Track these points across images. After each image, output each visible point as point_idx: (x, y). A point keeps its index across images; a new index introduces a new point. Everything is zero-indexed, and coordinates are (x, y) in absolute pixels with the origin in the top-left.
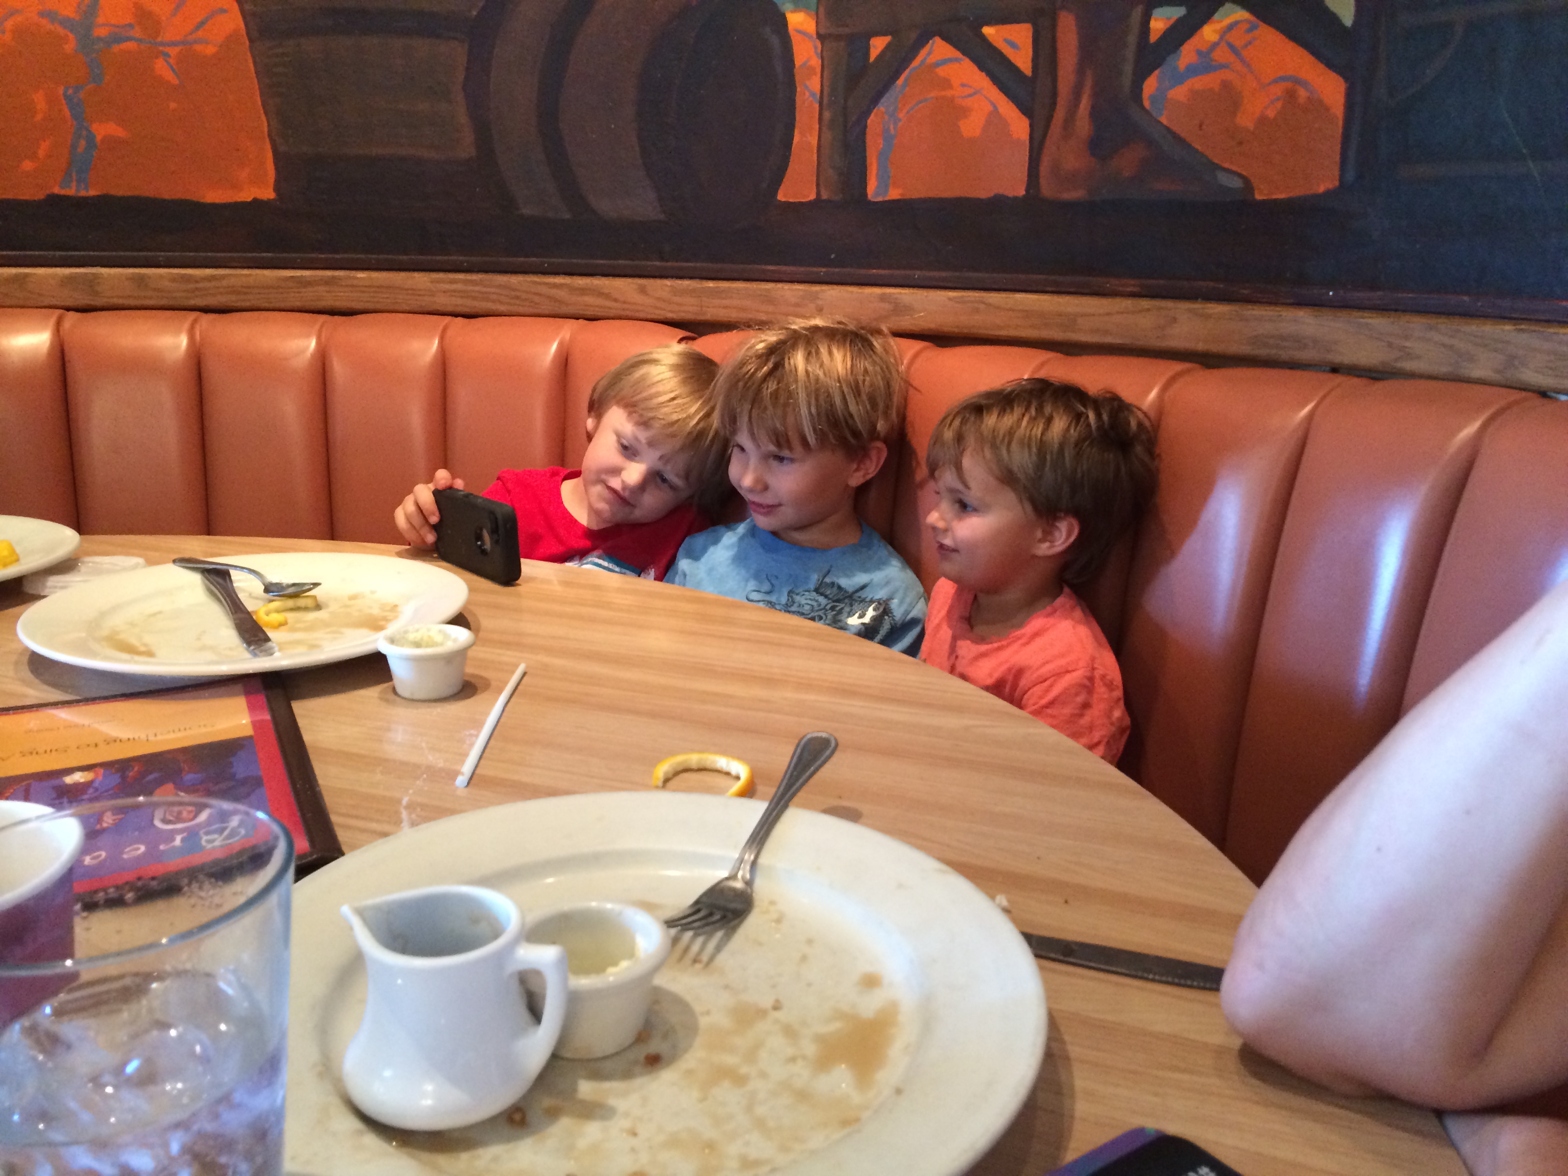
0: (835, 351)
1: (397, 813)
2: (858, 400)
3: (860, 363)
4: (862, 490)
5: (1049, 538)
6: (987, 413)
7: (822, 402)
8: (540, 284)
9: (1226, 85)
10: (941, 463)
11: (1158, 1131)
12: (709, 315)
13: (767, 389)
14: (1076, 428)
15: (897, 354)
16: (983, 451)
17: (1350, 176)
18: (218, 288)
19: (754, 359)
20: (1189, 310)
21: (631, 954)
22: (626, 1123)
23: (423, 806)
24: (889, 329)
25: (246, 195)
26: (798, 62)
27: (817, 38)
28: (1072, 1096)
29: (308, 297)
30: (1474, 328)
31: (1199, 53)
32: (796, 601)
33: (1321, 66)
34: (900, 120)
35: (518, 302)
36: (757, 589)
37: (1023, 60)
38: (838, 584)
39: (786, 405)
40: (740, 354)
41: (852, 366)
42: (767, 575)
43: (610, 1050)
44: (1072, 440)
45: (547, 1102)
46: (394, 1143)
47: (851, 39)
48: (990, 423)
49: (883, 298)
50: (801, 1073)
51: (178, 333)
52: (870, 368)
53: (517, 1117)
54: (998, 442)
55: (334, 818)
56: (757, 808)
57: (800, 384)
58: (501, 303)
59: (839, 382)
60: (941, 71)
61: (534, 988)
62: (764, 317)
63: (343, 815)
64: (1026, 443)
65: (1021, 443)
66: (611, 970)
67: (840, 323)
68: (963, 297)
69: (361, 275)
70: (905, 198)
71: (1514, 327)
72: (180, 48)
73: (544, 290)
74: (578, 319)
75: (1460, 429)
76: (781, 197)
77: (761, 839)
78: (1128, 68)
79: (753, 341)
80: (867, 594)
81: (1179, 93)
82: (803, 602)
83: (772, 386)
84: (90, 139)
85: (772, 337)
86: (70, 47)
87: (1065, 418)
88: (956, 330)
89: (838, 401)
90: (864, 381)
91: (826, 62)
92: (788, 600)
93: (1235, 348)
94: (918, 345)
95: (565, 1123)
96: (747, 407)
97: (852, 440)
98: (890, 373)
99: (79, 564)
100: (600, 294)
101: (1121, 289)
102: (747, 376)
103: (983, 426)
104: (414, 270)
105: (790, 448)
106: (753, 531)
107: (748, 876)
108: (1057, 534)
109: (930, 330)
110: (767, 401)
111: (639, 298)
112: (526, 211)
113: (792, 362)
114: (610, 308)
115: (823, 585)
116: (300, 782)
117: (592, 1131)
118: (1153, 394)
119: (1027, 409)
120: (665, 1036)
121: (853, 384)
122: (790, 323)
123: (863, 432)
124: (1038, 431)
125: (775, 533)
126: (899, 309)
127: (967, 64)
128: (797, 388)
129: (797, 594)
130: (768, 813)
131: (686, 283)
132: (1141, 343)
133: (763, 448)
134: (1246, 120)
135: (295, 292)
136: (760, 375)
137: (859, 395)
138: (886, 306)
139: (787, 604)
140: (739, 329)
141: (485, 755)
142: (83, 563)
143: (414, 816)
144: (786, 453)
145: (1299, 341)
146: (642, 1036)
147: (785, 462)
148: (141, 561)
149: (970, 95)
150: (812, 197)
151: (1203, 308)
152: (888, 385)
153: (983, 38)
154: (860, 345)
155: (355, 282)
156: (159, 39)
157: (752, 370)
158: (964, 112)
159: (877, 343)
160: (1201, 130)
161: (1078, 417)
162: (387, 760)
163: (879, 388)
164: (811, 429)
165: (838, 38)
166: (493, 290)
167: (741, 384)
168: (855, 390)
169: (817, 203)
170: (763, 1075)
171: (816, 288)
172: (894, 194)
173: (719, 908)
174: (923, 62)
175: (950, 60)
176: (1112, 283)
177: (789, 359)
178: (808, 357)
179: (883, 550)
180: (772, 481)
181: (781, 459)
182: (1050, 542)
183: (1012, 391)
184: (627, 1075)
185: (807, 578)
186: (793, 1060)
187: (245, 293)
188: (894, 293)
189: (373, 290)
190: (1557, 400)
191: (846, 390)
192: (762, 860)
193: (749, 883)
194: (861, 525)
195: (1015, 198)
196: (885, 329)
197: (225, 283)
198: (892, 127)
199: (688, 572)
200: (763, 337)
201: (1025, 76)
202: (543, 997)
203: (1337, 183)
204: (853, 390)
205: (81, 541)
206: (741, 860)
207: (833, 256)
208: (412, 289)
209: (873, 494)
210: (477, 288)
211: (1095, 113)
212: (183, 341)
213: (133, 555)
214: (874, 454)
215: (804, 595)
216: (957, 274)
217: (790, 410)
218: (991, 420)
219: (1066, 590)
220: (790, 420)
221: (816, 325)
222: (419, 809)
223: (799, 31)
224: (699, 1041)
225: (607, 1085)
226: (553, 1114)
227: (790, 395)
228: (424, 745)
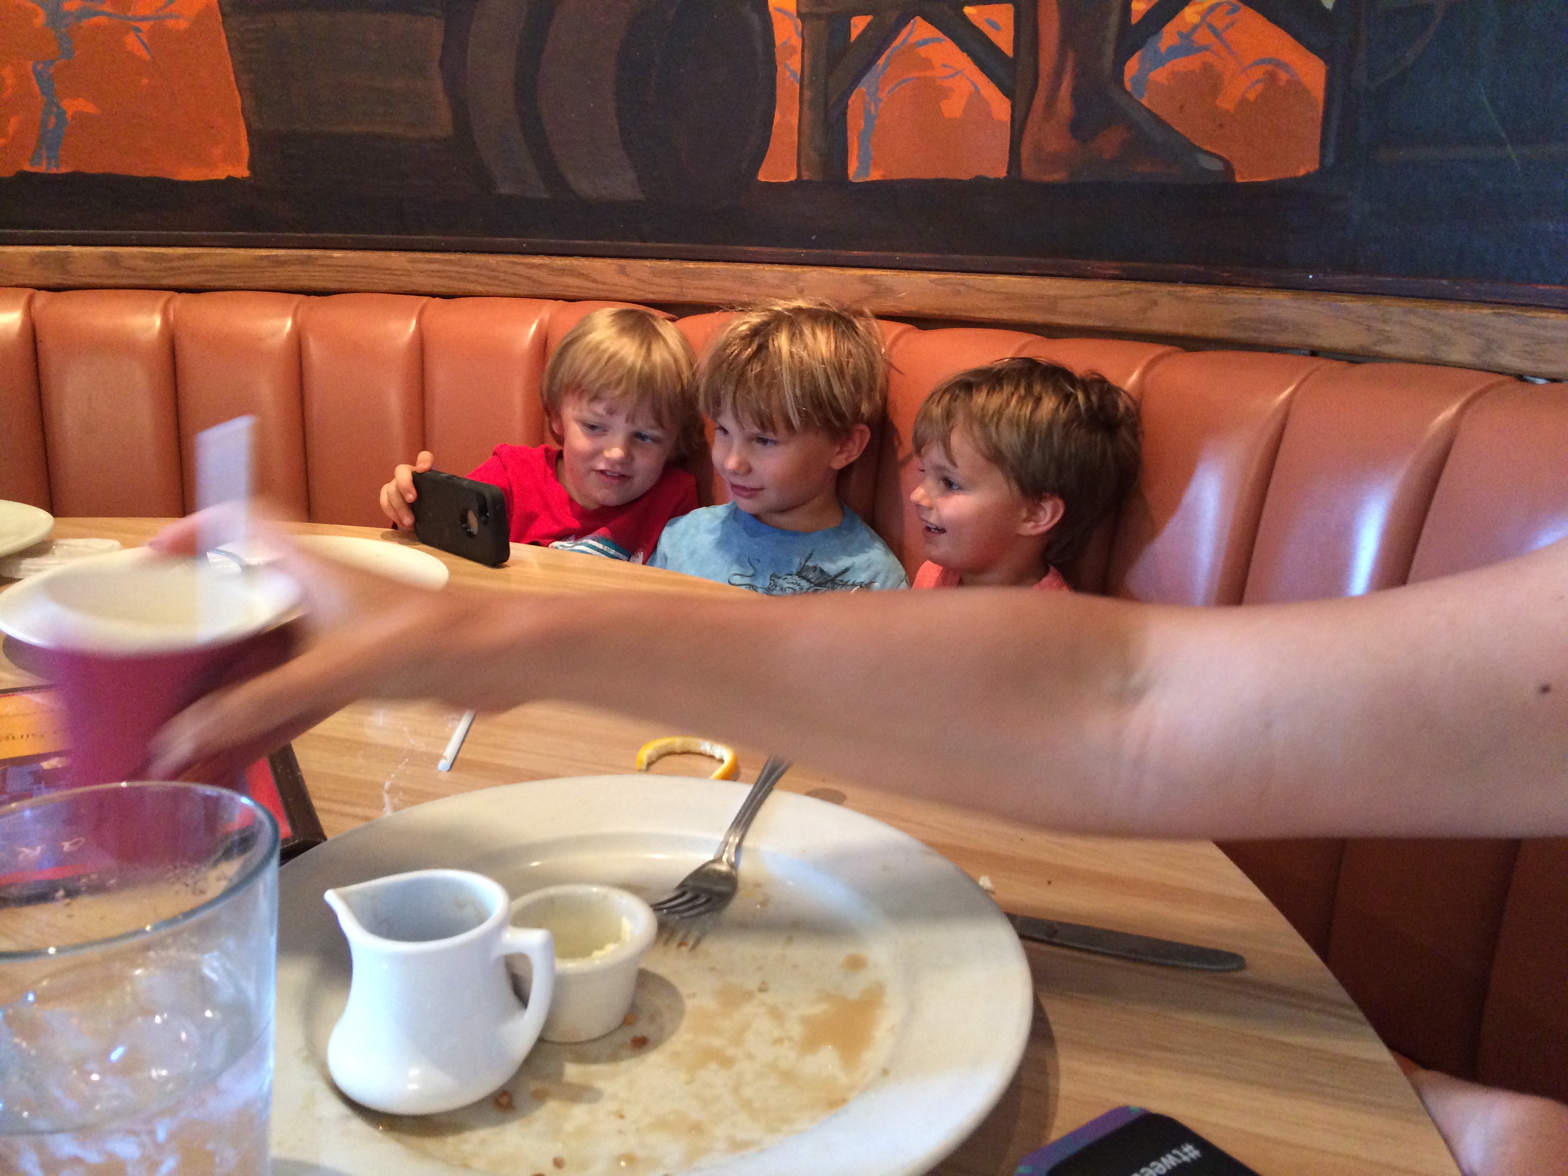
0: (819, 332)
1: (380, 798)
2: (843, 382)
3: (844, 344)
4: (844, 474)
5: (1034, 517)
6: (977, 390)
7: (806, 384)
8: (519, 264)
9: (1207, 68)
10: (928, 441)
11: (1141, 1109)
12: (690, 297)
13: (752, 370)
14: (1064, 409)
15: (880, 337)
16: (971, 429)
17: (1330, 160)
18: (192, 267)
19: (738, 340)
20: (1169, 294)
21: (617, 938)
22: (613, 1106)
23: (405, 791)
24: (872, 312)
25: (220, 174)
26: (778, 42)
27: (797, 16)
28: (1057, 1077)
29: (282, 276)
30: (1451, 311)
31: (1181, 34)
32: (778, 585)
33: (1302, 49)
34: (881, 101)
35: (497, 282)
36: (740, 573)
37: (1004, 41)
38: (820, 568)
39: (770, 386)
40: (723, 337)
41: (836, 347)
42: (749, 559)
43: (596, 1032)
44: (1061, 421)
45: (534, 1085)
46: (381, 1127)
47: (830, 17)
48: (979, 400)
49: (864, 280)
50: (787, 1055)
51: (152, 312)
52: (854, 351)
53: (504, 1100)
54: (987, 420)
55: (316, 803)
56: (741, 792)
57: (784, 366)
58: (482, 284)
59: (823, 363)
60: (922, 51)
61: (520, 972)
62: (745, 299)
63: (324, 799)
64: (1015, 423)
65: (1010, 421)
66: (597, 954)
67: (822, 304)
68: (943, 279)
69: (337, 254)
70: (886, 179)
71: (1491, 311)
72: (151, 23)
73: (523, 271)
74: (556, 300)
75: (1436, 413)
76: (761, 177)
77: (747, 820)
78: (1109, 50)
79: (736, 323)
80: (850, 578)
81: (1159, 75)
82: (786, 585)
83: (757, 368)
84: (61, 115)
85: (755, 318)
86: (40, 21)
87: (1053, 399)
88: (937, 312)
89: (822, 381)
90: (848, 362)
91: (807, 42)
92: (770, 583)
93: (1214, 332)
94: (898, 328)
95: (552, 1105)
96: (731, 388)
97: (837, 423)
98: (874, 355)
99: (54, 547)
100: (580, 275)
101: (1100, 271)
102: (731, 358)
103: (972, 404)
104: (391, 250)
105: (775, 430)
106: (735, 514)
107: (733, 859)
108: (1042, 514)
109: (911, 312)
110: (752, 383)
111: (619, 279)
112: (505, 189)
113: (776, 343)
114: (589, 289)
115: (805, 568)
116: (281, 767)
117: (579, 1113)
118: (1134, 378)
119: (1017, 388)
120: (652, 1019)
121: (837, 365)
122: (773, 305)
123: (848, 415)
124: (1027, 410)
125: (756, 517)
126: (879, 291)
127: (948, 45)
128: (781, 369)
129: (779, 578)
130: (752, 796)
131: (667, 263)
132: (1123, 325)
133: (747, 430)
134: (1226, 102)
135: (270, 272)
136: (744, 357)
137: (844, 377)
138: (869, 288)
139: (769, 588)
140: (722, 310)
141: (467, 739)
142: (57, 545)
143: (396, 801)
144: (770, 435)
145: (1278, 324)
146: (630, 1017)
147: (769, 444)
148: (116, 543)
149: (952, 76)
150: (793, 177)
151: (1184, 291)
152: (872, 367)
153: (964, 17)
154: (844, 327)
155: (334, 262)
156: (130, 14)
157: (736, 352)
158: (944, 93)
159: (859, 324)
160: (1181, 112)
161: (1067, 398)
162: (368, 744)
163: (863, 370)
164: (796, 411)
165: (818, 16)
166: (471, 270)
167: (725, 366)
168: (838, 371)
169: (799, 184)
170: (750, 1056)
171: (797, 270)
172: (875, 175)
173: (705, 891)
174: (905, 40)
175: (933, 40)
176: (1093, 265)
177: (773, 341)
178: (792, 338)
179: (865, 533)
180: (755, 463)
181: (764, 441)
182: (1035, 521)
183: (1000, 371)
184: (614, 1057)
185: (790, 562)
186: (778, 1041)
187: (220, 273)
188: (875, 275)
189: (349, 269)
190: (1533, 383)
191: (829, 370)
192: (746, 843)
193: (733, 866)
194: (842, 507)
195: (997, 180)
196: (867, 310)
197: (199, 262)
198: (873, 108)
199: (669, 556)
200: (747, 319)
201: (1006, 56)
202: (530, 981)
203: (1317, 166)
204: (836, 372)
205: (56, 524)
206: (726, 843)
207: (814, 237)
208: (388, 269)
209: (854, 476)
210: (456, 268)
211: (1076, 95)
212: (157, 321)
213: (109, 537)
214: (857, 437)
215: (786, 578)
216: (937, 256)
217: (774, 391)
218: (980, 398)
219: (1052, 569)
220: (775, 402)
221: (799, 306)
222: (401, 793)
223: (779, 10)
224: (685, 1023)
225: (593, 1068)
226: (540, 1097)
227: (774, 376)
228: (405, 729)
